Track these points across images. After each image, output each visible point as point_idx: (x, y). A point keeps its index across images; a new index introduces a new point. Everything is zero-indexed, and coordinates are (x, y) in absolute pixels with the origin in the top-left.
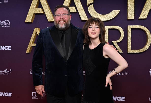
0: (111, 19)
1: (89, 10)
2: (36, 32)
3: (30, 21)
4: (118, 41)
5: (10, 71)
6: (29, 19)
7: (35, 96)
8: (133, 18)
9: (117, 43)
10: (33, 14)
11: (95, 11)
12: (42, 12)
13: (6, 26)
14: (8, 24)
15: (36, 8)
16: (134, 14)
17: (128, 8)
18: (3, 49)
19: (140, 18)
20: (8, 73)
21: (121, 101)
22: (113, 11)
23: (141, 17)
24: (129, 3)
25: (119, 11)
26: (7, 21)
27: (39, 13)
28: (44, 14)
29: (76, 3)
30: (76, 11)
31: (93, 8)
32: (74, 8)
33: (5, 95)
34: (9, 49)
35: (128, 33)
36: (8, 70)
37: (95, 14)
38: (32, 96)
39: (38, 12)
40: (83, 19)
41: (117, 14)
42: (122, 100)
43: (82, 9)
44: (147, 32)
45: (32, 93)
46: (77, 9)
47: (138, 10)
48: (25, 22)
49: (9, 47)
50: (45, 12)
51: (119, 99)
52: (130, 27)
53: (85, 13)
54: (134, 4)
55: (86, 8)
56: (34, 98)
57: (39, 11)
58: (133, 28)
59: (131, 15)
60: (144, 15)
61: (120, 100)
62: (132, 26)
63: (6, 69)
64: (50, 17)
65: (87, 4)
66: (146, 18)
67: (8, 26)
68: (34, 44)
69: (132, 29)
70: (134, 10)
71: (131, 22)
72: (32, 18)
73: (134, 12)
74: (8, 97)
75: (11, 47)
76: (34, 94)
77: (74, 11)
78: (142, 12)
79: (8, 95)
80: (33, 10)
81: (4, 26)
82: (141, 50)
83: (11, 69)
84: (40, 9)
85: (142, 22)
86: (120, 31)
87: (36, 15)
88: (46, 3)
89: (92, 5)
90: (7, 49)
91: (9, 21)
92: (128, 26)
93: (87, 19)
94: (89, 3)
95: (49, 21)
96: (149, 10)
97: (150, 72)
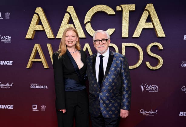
1: (86, 28)
2: (36, 48)
3: (30, 37)
5: (11, 85)
6: (29, 35)
7: (36, 108)
8: (127, 36)
10: (33, 31)
11: (92, 29)
12: (42, 29)
13: (7, 42)
14: (9, 40)
15: (36, 25)
16: (128, 33)
17: (123, 26)
18: (5, 64)
19: (133, 36)
20: (9, 86)
22: (109, 29)
23: (134, 36)
24: (123, 22)
25: (114, 29)
26: (8, 37)
27: (39, 29)
28: (44, 31)
29: (74, 21)
31: (90, 25)
32: (72, 25)
33: (7, 108)
34: (10, 64)
35: (123, 50)
36: (10, 84)
37: (92, 32)
38: (33, 108)
40: (80, 36)
41: (112, 32)
43: (80, 27)
44: (139, 50)
45: (33, 105)
46: (76, 26)
47: (132, 29)
48: (26, 38)
49: (10, 61)
50: (45, 29)
52: (124, 45)
53: (82, 30)
54: (128, 23)
55: (83, 26)
56: (35, 110)
57: (39, 28)
58: (127, 45)
59: (125, 33)
60: (137, 34)
62: (126, 44)
63: (8, 83)
64: (50, 34)
65: (85, 22)
66: (139, 36)
67: (9, 42)
68: (34, 59)
69: (126, 47)
70: (128, 29)
71: (126, 40)
72: (32, 34)
73: (128, 31)
74: (10, 109)
75: (12, 61)
76: (35, 107)
78: (136, 31)
79: (9, 107)
80: (33, 27)
81: (5, 42)
82: (133, 66)
83: (12, 83)
84: (40, 26)
85: (135, 40)
86: (115, 48)
87: (36, 32)
88: (46, 21)
89: (90, 23)
90: (8, 64)
91: (10, 37)
92: (123, 44)
93: (84, 36)
94: (87, 21)
95: (48, 37)
96: (142, 29)
97: (142, 87)
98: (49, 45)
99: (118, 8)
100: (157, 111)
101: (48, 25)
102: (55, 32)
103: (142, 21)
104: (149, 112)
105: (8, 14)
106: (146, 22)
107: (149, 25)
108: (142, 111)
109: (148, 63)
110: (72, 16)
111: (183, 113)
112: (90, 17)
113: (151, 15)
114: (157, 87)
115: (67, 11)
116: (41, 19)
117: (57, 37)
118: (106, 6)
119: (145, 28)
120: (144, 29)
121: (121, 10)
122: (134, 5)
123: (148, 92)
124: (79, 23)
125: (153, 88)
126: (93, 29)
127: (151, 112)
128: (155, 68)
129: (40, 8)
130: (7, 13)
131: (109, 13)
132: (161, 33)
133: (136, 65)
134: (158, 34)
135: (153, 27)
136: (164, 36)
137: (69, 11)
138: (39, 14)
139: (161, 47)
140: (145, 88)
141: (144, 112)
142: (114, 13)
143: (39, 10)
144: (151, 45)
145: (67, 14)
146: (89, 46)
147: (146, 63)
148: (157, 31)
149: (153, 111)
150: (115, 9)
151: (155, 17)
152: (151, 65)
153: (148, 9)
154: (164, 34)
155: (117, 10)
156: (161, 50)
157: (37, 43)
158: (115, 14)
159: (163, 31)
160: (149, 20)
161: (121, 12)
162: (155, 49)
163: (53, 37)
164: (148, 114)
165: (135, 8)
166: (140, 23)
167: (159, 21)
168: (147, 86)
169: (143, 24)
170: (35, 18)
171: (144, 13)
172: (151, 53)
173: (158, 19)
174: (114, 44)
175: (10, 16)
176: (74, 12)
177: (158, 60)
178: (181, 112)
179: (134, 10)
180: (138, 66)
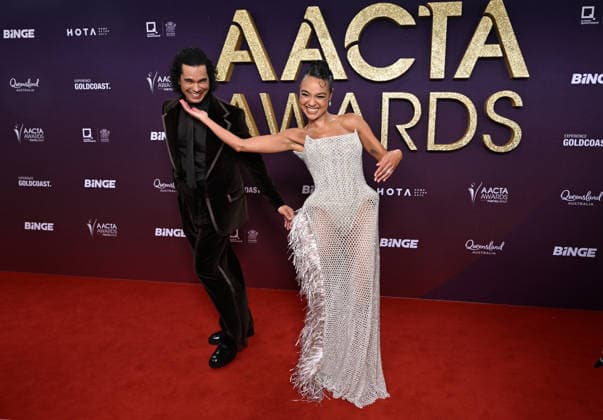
0: (395, 77)
1: (348, 58)
3: (223, 79)
4: (409, 125)
7: (237, 236)
8: (443, 77)
9: (406, 130)
10: (228, 65)
11: (362, 60)
12: (249, 60)
15: (236, 49)
16: (443, 68)
17: (432, 53)
19: (456, 77)
21: (409, 249)
22: (401, 60)
23: (458, 75)
24: (434, 44)
25: (413, 60)
27: (241, 61)
28: (252, 64)
29: (321, 41)
30: (320, 58)
31: (358, 52)
32: (317, 51)
33: (173, 235)
35: (430, 109)
37: (362, 66)
39: (239, 59)
40: (336, 76)
41: (408, 68)
42: (412, 247)
43: (335, 53)
44: (469, 108)
46: (324, 53)
47: (454, 57)
50: (255, 59)
51: (405, 244)
52: (434, 96)
53: (340, 64)
54: (444, 45)
55: (342, 52)
56: (235, 241)
57: (242, 57)
58: (441, 97)
59: (437, 70)
60: (464, 71)
61: (407, 246)
62: (438, 93)
64: (266, 72)
65: (346, 45)
66: (468, 76)
69: (439, 100)
70: (444, 58)
71: (439, 85)
72: (227, 71)
73: (444, 64)
74: (180, 238)
77: (316, 59)
78: (462, 64)
79: (179, 233)
80: (229, 54)
81: (167, 89)
82: (454, 145)
84: (245, 53)
86: (414, 103)
87: (236, 66)
88: (257, 41)
89: (357, 46)
92: (431, 93)
93: (344, 77)
94: (351, 41)
95: (263, 79)
96: (475, 60)
97: (472, 191)
98: (264, 97)
99: (423, 11)
100: (503, 244)
101: (261, 50)
102: (278, 65)
103: (477, 40)
104: (486, 247)
105: (171, 26)
106: (486, 43)
107: (494, 51)
108: (469, 245)
109: (487, 138)
110: (316, 28)
111: (561, 248)
112: (359, 31)
113: (499, 26)
114: (506, 190)
115: (305, 17)
116: (246, 36)
117: (282, 79)
118: (394, 6)
119: (485, 56)
120: (480, 59)
121: (428, 14)
122: (460, 3)
123: (485, 201)
124: (333, 47)
125: (497, 194)
126: (364, 58)
127: (490, 247)
128: (502, 149)
129: (244, 11)
130: (170, 24)
131: (401, 23)
132: (519, 68)
133: (460, 143)
134: (514, 72)
135: (501, 55)
136: (528, 76)
137: (310, 19)
138: (242, 25)
139: (518, 102)
140: (479, 194)
141: (473, 247)
142: (412, 22)
143: (242, 17)
144: (495, 97)
145: (304, 25)
146: (354, 97)
147: (482, 138)
148: (511, 64)
149: (494, 245)
150: (414, 14)
151: (508, 32)
152: (495, 141)
153: (492, 13)
154: (527, 71)
155: (421, 14)
156: (519, 108)
157: (237, 93)
158: (414, 23)
159: (524, 63)
160: (494, 37)
161: (429, 20)
162: (504, 106)
163: (273, 79)
164: (482, 250)
165: (461, 10)
166: (472, 45)
167: (516, 42)
168: (484, 190)
169: (478, 48)
170: (233, 34)
171: (481, 22)
172: (496, 115)
173: (514, 37)
174: (412, 96)
175: (176, 30)
176: (322, 19)
177: (509, 131)
178: (556, 248)
179: (460, 14)
180: (464, 144)
